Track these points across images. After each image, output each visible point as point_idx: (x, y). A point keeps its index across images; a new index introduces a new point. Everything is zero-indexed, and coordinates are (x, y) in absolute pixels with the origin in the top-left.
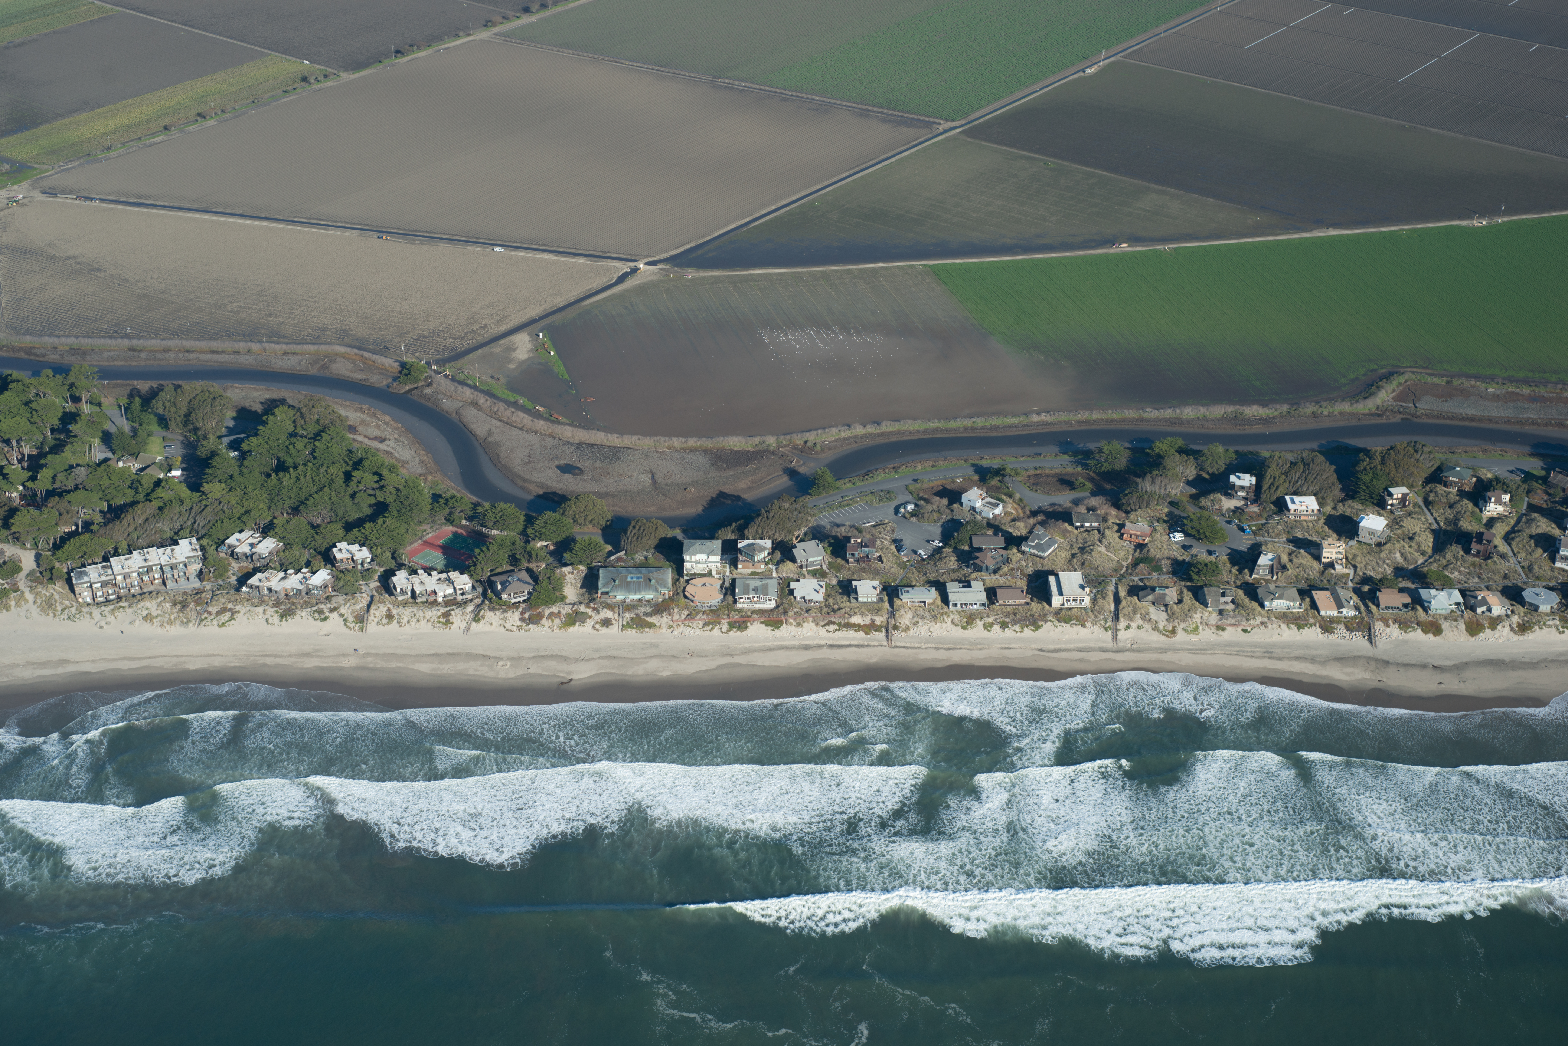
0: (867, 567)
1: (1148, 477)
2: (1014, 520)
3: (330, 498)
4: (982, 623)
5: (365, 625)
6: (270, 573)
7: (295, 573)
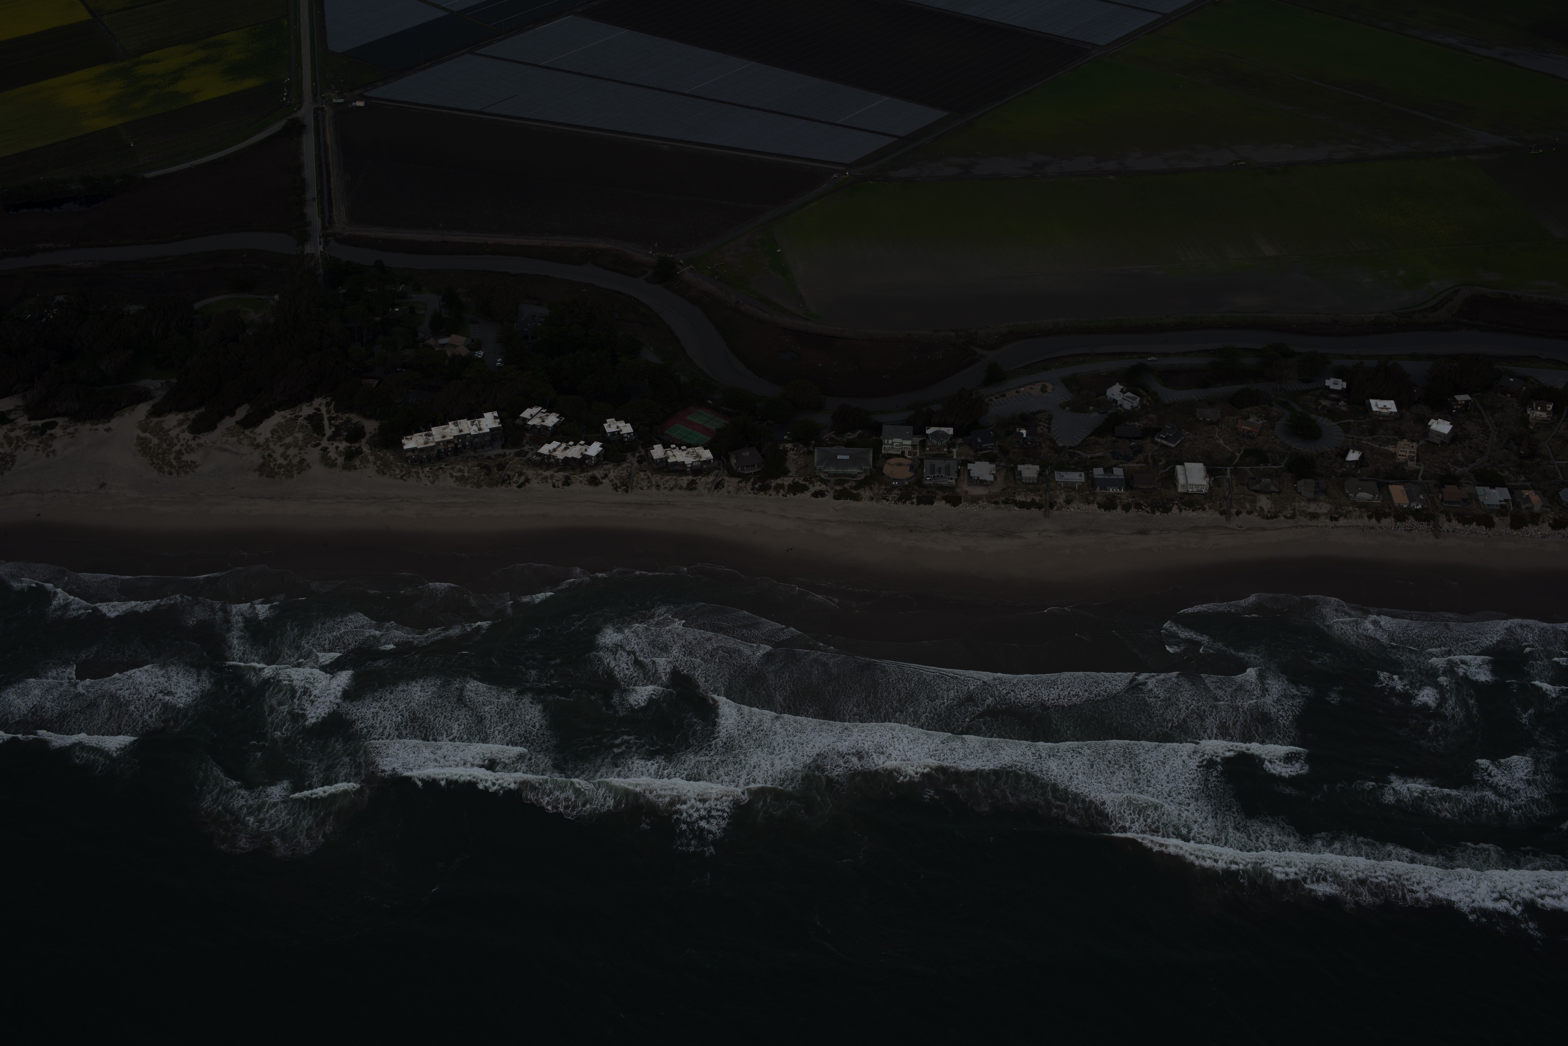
0: (1029, 452)
4: (1121, 504)
5: (630, 490)
6: (555, 444)
7: (575, 444)
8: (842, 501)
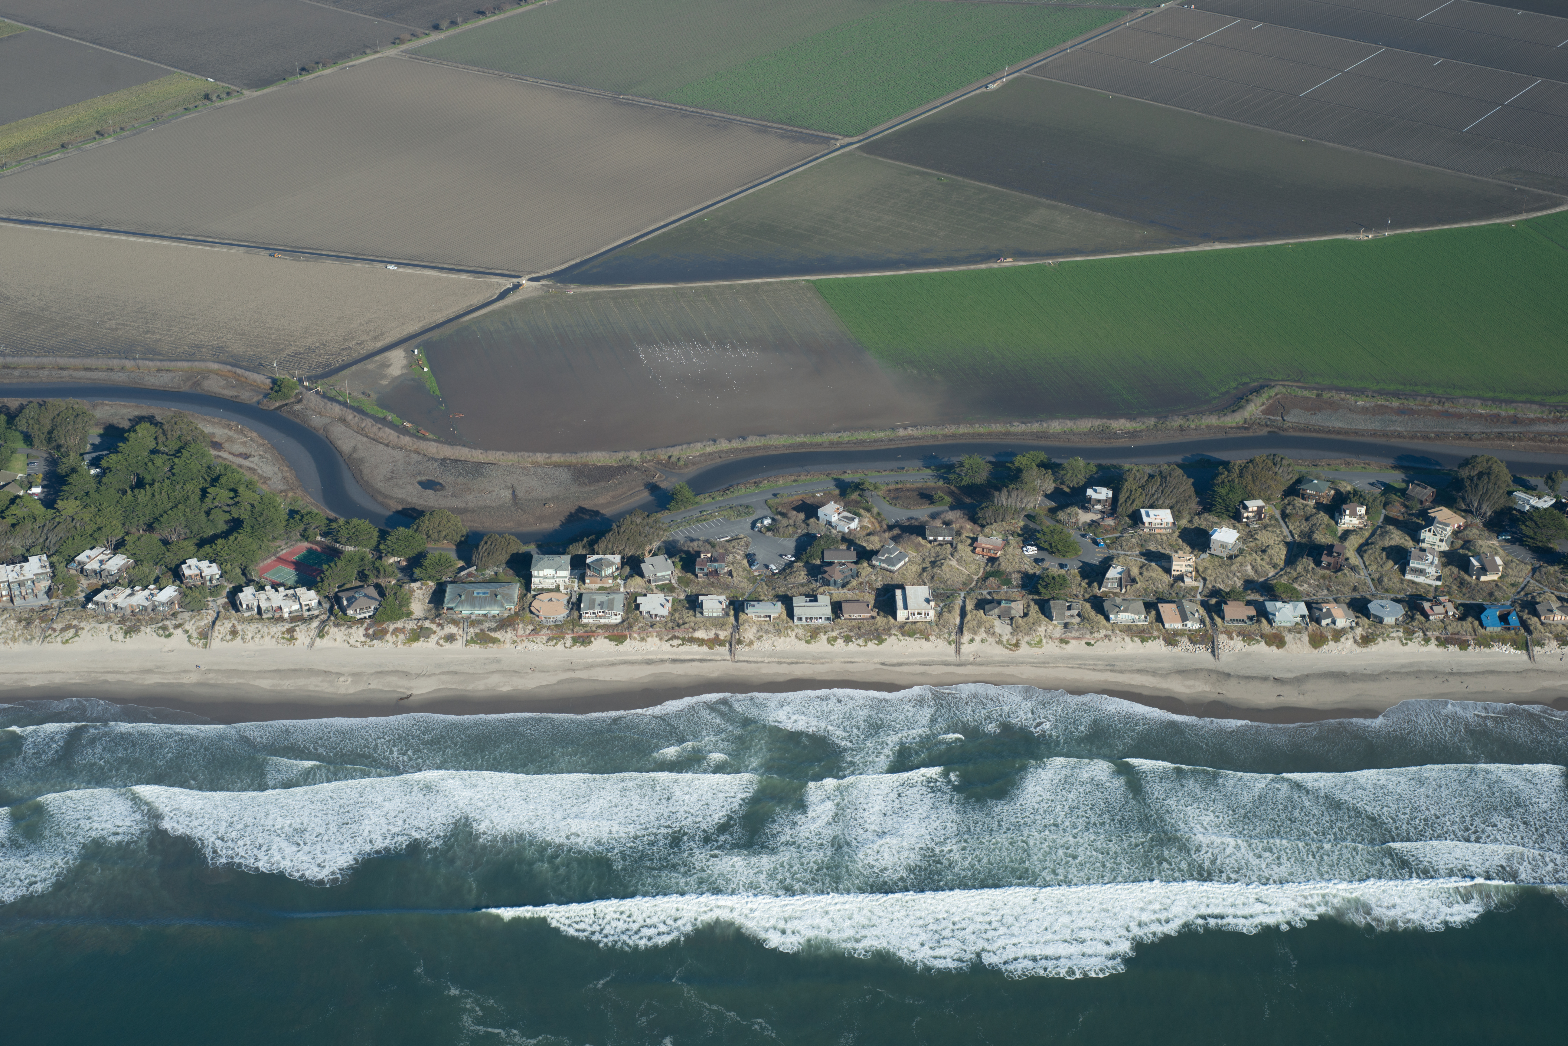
0: (715, 582)
1: (1004, 491)
2: (869, 534)
3: (184, 515)
4: (826, 637)
5: (209, 641)
7: (143, 590)
8: (478, 645)
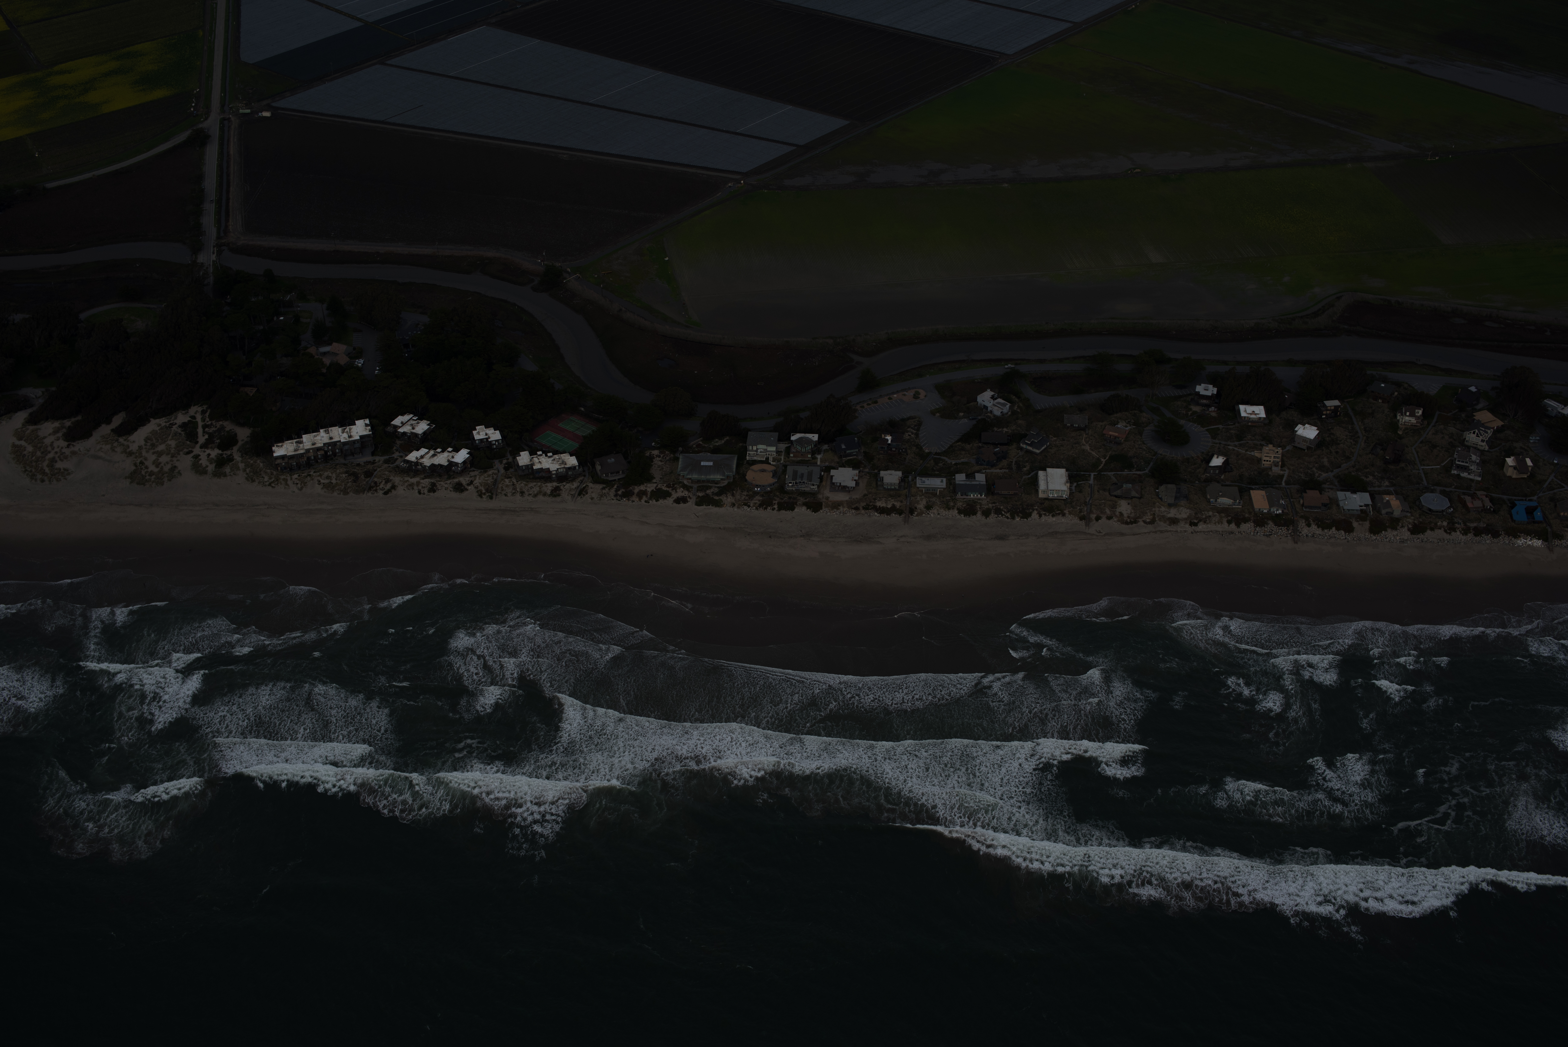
2: (1018, 419)
4: (982, 510)
5: (494, 496)
6: (423, 451)
7: (443, 451)
8: (704, 507)
